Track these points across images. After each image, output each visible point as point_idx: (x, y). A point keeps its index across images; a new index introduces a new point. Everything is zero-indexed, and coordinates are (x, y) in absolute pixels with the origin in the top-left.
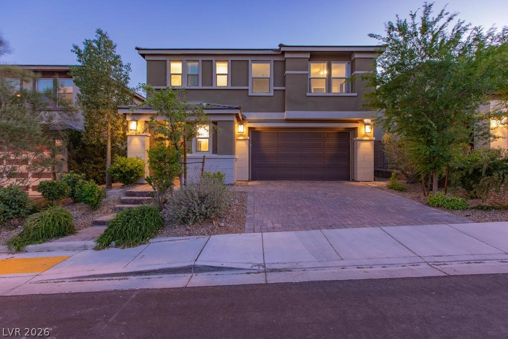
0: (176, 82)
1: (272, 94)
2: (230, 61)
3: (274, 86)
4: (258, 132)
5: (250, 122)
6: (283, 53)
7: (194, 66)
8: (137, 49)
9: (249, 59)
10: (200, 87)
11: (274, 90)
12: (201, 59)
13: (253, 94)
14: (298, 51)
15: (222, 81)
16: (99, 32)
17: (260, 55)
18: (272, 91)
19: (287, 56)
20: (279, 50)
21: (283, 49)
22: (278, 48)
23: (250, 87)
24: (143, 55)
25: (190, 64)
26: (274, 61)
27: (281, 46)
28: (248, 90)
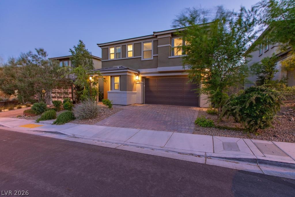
0: (112, 57)
1: (152, 59)
2: (133, 44)
3: (154, 54)
4: (148, 79)
5: (142, 74)
6: (157, 36)
7: (119, 48)
8: (97, 44)
9: (142, 42)
10: (121, 58)
11: (154, 56)
12: (121, 45)
13: (144, 60)
14: (164, 34)
15: (130, 55)
16: (80, 41)
17: (146, 39)
18: (153, 57)
19: (158, 37)
20: (153, 35)
21: (155, 34)
22: (153, 34)
23: (142, 56)
24: (100, 47)
25: (117, 48)
26: (154, 41)
27: (154, 33)
28: (141, 58)
